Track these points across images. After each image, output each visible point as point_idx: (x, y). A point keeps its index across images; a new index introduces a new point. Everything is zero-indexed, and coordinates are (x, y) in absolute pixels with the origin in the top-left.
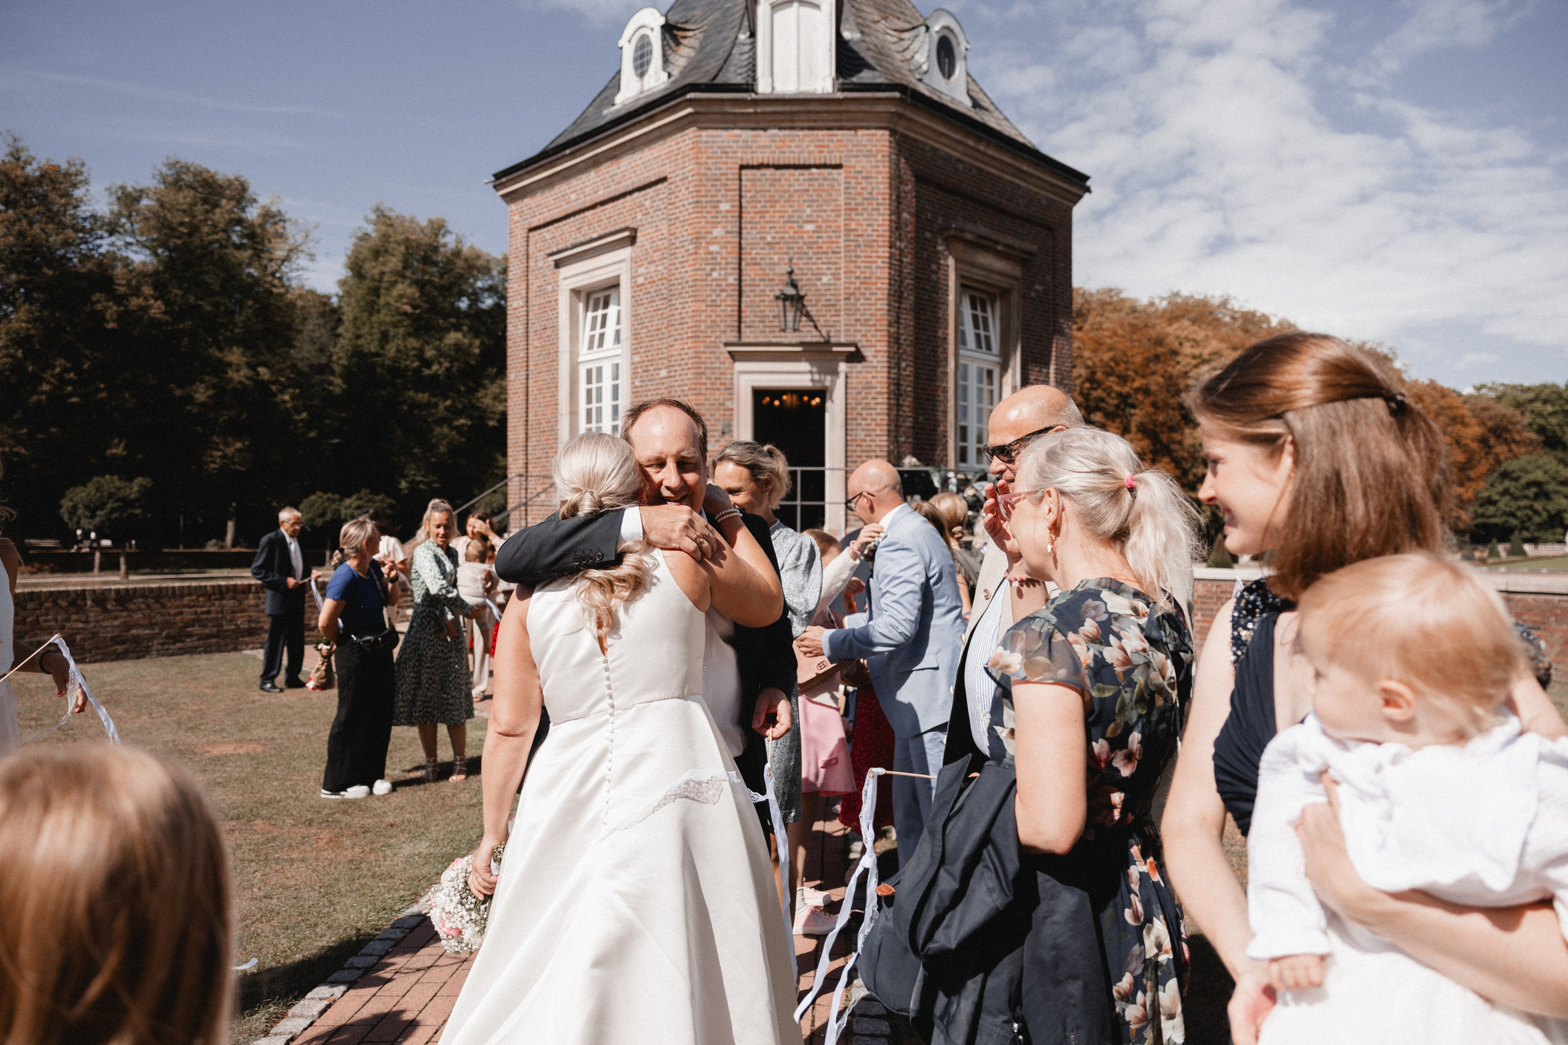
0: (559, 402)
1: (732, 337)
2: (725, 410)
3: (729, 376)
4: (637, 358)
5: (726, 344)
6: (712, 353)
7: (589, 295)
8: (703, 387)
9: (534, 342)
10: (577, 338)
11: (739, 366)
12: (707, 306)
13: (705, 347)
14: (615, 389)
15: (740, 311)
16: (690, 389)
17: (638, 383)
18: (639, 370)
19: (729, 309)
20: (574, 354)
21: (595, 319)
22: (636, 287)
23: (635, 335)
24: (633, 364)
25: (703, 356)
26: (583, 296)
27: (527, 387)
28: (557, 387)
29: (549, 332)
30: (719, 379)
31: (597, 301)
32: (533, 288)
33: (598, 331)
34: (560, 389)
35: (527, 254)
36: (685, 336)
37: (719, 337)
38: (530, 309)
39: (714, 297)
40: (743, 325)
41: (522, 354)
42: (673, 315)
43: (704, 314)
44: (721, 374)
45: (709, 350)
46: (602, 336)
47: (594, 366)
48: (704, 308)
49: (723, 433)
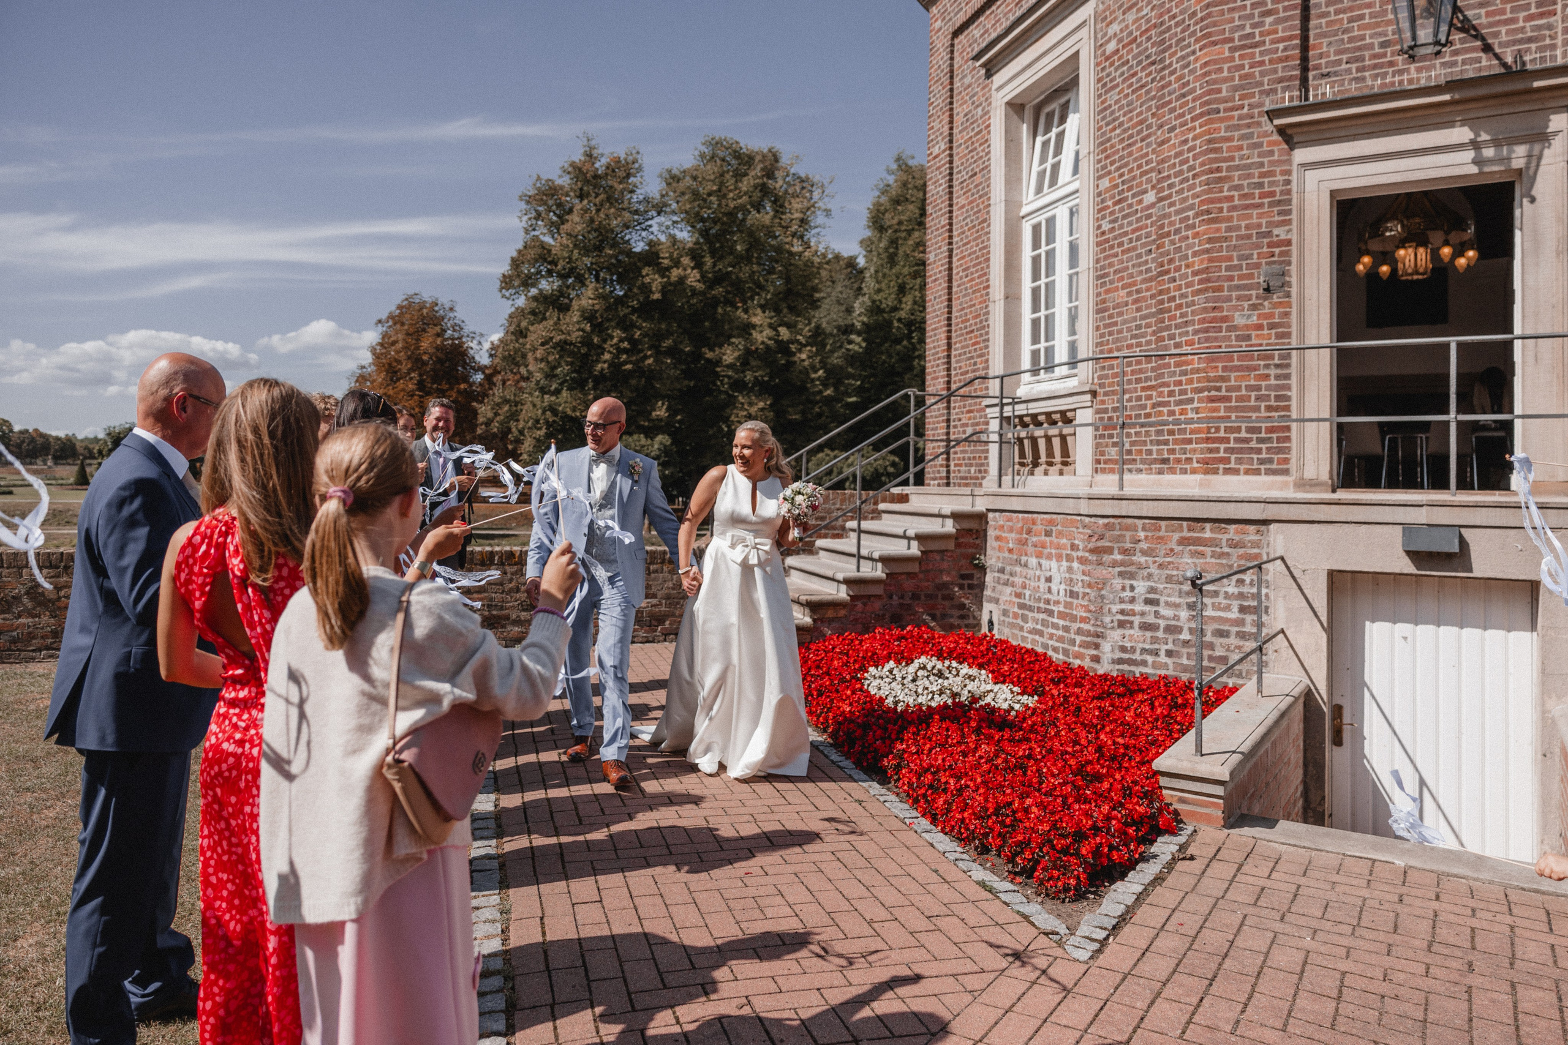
0: (991, 283)
1: (1288, 98)
2: (1269, 245)
3: (1279, 178)
4: (1105, 183)
5: (1272, 114)
6: (1242, 137)
7: (1038, 109)
8: (1225, 205)
9: (960, 200)
10: (1019, 180)
11: (1302, 155)
12: (1233, 50)
13: (1227, 129)
14: (1073, 249)
15: (1305, 47)
16: (1196, 215)
17: (1106, 226)
18: (1110, 203)
19: (1281, 46)
20: (1012, 204)
21: (1046, 144)
22: (1104, 60)
23: (1103, 144)
24: (1099, 194)
25: (1225, 146)
26: (1028, 113)
27: (950, 269)
28: (988, 260)
29: (978, 179)
30: (1261, 185)
31: (1050, 116)
32: (958, 119)
33: (1051, 161)
34: (991, 263)
35: (952, 71)
36: (1188, 117)
37: (1261, 105)
38: (955, 152)
39: (1248, 30)
40: (1311, 74)
41: (944, 221)
42: (1170, 83)
43: (1226, 67)
44: (1263, 175)
45: (1236, 134)
46: (1056, 167)
47: (1042, 218)
48: (1227, 54)
49: (1267, 290)
